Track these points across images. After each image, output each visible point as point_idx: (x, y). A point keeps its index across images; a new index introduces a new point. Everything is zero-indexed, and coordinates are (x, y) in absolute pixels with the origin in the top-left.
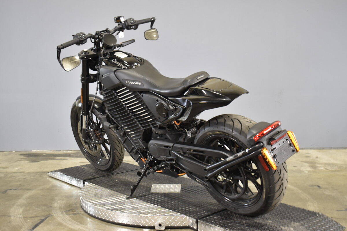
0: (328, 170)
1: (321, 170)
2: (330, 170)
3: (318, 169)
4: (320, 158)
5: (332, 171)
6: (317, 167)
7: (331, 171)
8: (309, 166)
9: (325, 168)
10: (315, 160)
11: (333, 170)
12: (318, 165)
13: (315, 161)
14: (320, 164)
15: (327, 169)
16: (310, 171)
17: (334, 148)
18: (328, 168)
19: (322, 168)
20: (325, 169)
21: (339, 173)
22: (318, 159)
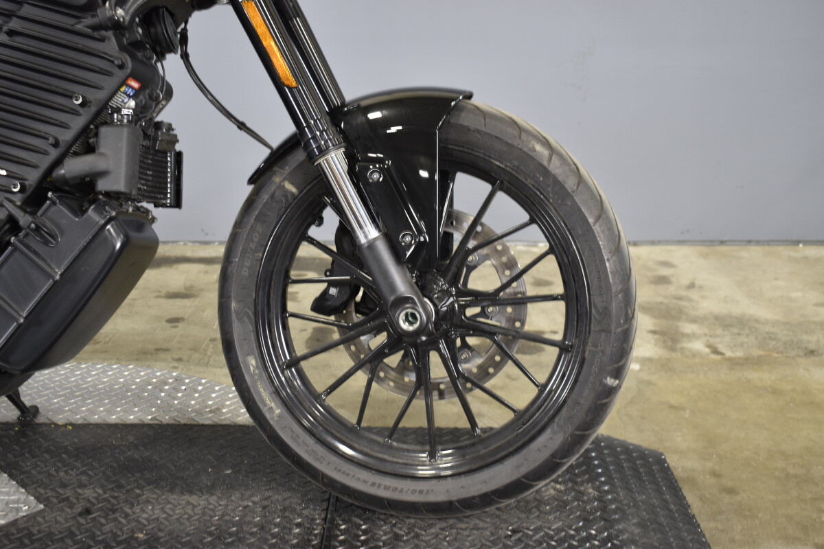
0: (718, 357)
1: (695, 355)
2: (729, 354)
3: (682, 349)
4: (701, 287)
5: (733, 363)
6: (684, 335)
7: (729, 359)
8: (654, 332)
9: (711, 340)
10: (680, 298)
11: (739, 353)
12: (688, 328)
13: (683, 303)
14: (694, 320)
15: (716, 351)
16: (650, 360)
17: (758, 243)
18: (721, 348)
19: (698, 346)
20: (707, 350)
21: (754, 375)
22: (694, 295)
